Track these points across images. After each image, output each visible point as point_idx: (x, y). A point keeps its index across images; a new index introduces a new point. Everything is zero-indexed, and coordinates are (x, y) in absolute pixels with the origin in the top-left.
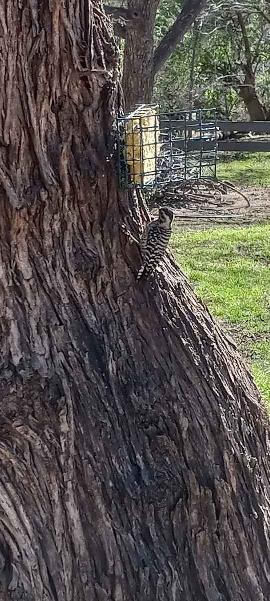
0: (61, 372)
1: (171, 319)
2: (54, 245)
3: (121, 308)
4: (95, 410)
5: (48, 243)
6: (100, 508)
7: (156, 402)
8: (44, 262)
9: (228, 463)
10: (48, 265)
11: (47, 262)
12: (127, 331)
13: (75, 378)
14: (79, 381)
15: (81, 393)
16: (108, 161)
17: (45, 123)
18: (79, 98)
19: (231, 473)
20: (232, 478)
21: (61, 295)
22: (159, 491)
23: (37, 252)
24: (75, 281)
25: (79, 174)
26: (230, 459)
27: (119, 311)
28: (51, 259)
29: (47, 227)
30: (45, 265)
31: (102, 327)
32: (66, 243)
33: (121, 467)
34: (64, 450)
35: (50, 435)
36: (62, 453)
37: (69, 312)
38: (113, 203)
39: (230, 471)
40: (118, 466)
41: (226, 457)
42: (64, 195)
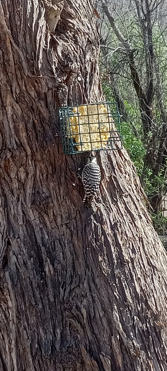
0: (14, 268)
1: (96, 243)
2: (19, 187)
3: (65, 233)
4: (31, 295)
5: (15, 185)
6: (30, 360)
7: (74, 296)
8: (11, 198)
9: (115, 346)
10: (14, 199)
11: (13, 197)
12: (67, 247)
13: (22, 274)
14: (24, 276)
15: (24, 283)
16: (57, 135)
17: (11, 109)
18: (35, 95)
19: (118, 353)
20: (118, 357)
21: (19, 219)
22: (67, 356)
23: (8, 191)
24: (31, 211)
25: (37, 143)
26: (115, 343)
27: (64, 234)
28: (16, 196)
29: (13, 175)
30: (12, 199)
31: (51, 243)
32: (28, 187)
33: (45, 336)
34: (11, 319)
35: (5, 308)
36: (10, 321)
37: (24, 231)
38: (62, 163)
39: (116, 351)
40: (43, 335)
41: (113, 341)
42: (27, 156)
